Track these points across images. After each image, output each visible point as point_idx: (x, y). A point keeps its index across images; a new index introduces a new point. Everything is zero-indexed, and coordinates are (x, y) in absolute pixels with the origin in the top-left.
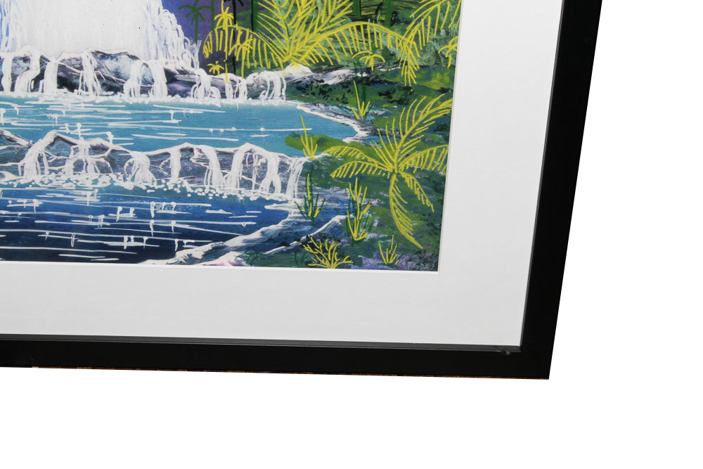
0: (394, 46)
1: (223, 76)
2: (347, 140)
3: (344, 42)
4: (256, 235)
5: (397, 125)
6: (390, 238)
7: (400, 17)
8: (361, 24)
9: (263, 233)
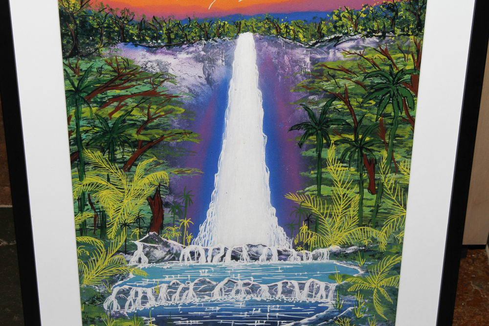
0: (376, 236)
1: (302, 251)
2: (355, 275)
3: (355, 235)
4: (314, 317)
5: (377, 268)
6: (373, 316)
7: (379, 224)
8: (362, 228)
9: (317, 316)
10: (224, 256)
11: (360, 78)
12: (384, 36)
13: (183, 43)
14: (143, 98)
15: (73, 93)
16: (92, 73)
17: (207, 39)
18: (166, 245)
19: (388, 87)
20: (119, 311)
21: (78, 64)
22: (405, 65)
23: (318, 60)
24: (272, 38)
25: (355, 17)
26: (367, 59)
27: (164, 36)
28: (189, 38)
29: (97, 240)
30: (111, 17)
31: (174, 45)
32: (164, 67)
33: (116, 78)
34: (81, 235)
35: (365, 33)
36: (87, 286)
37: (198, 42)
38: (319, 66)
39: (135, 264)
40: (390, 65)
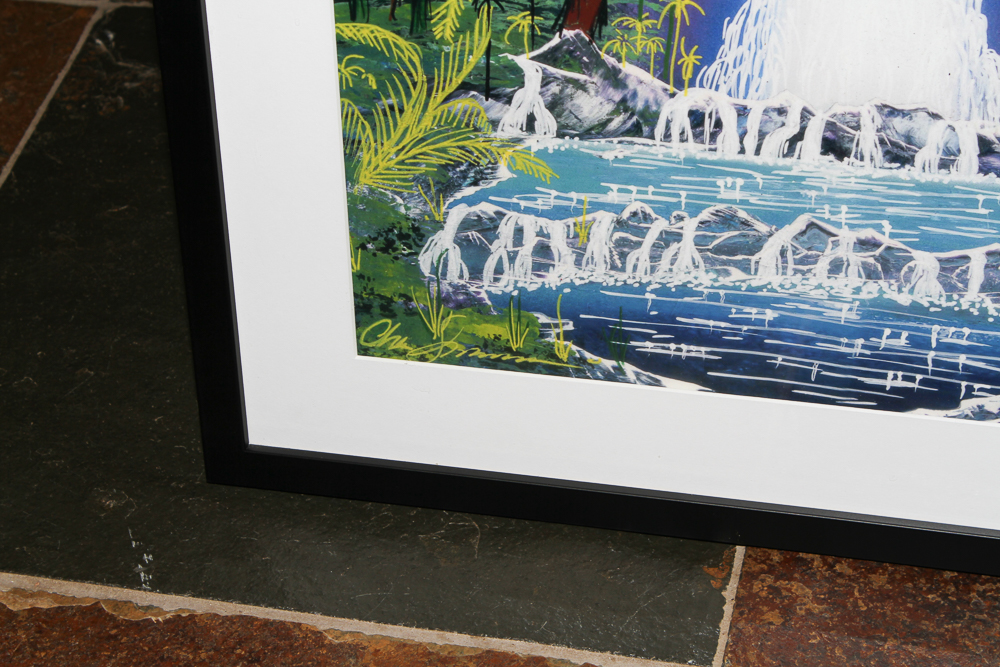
10: (799, 136)
18: (614, 78)
20: (463, 286)
29: (401, 42)
34: (353, 18)
36: (372, 191)
39: (516, 133)
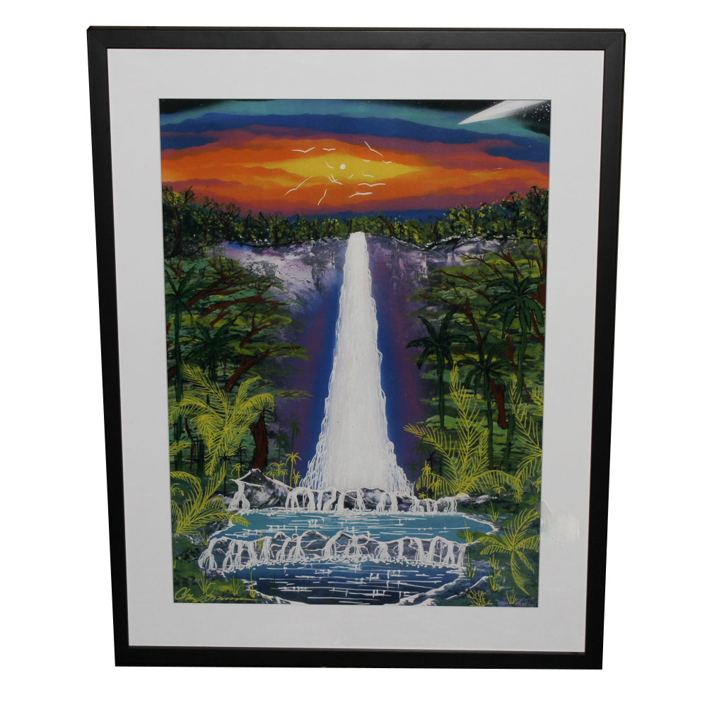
0: (510, 482)
1: (425, 500)
2: (488, 533)
3: (485, 480)
4: (442, 589)
5: (513, 524)
6: (512, 589)
7: (512, 467)
8: (493, 471)
9: (445, 587)
10: (336, 502)
11: (482, 287)
12: (505, 239)
13: (290, 243)
14: (247, 306)
15: (173, 297)
16: (194, 275)
17: (316, 238)
18: (270, 485)
19: (513, 298)
20: (215, 571)
21: (180, 265)
22: (530, 273)
23: (435, 264)
24: (385, 239)
25: (473, 216)
26: (488, 265)
27: (271, 235)
28: (297, 237)
29: (194, 478)
30: (216, 212)
31: (282, 245)
32: (270, 269)
33: (221, 281)
34: (176, 470)
35: (484, 235)
36: (180, 535)
37: (306, 242)
38: (437, 271)
39: (235, 509)
40: (514, 273)
